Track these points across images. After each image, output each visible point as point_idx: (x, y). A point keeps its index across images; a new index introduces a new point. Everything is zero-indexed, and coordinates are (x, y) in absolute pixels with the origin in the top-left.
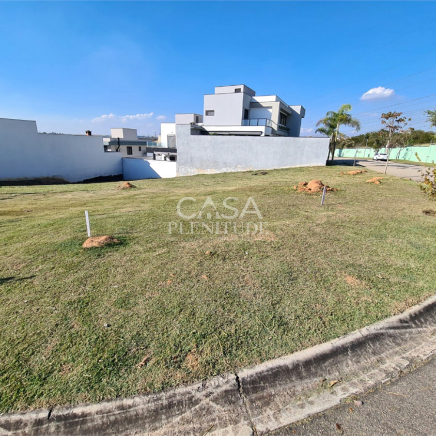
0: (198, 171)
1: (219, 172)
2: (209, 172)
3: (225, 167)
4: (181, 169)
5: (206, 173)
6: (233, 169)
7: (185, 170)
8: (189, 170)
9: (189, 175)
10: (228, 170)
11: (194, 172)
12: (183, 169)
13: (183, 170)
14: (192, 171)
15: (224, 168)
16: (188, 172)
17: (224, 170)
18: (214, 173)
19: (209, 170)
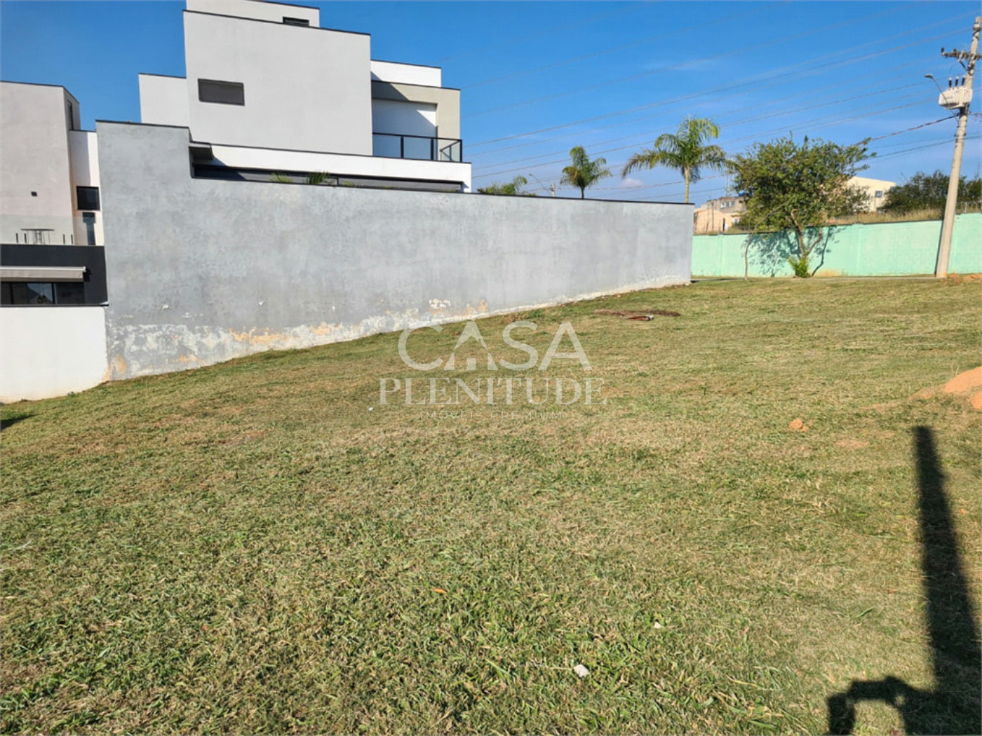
0: (247, 342)
1: (351, 334)
2: (302, 338)
3: (381, 313)
4: (140, 341)
5: (289, 344)
6: (414, 316)
7: (167, 339)
8: (191, 340)
9: (193, 363)
10: (391, 323)
11: (221, 347)
12: (150, 339)
13: (151, 342)
14: (211, 341)
15: (372, 315)
16: (184, 350)
17: (375, 324)
18: (330, 340)
19: (301, 330)
